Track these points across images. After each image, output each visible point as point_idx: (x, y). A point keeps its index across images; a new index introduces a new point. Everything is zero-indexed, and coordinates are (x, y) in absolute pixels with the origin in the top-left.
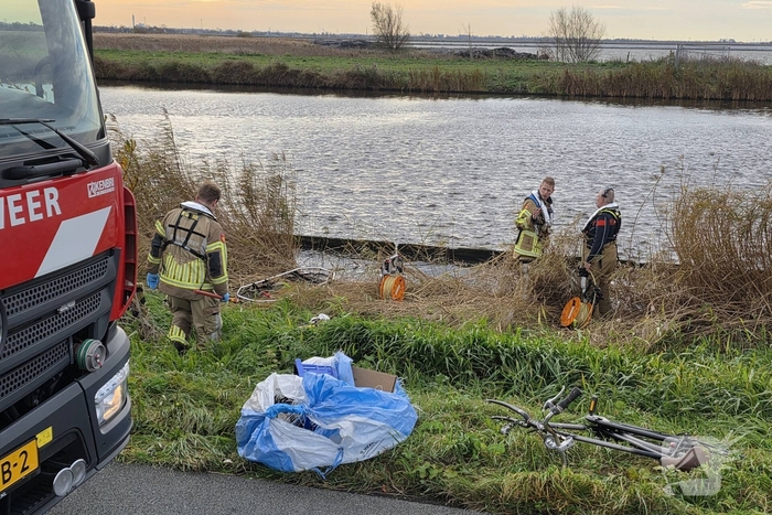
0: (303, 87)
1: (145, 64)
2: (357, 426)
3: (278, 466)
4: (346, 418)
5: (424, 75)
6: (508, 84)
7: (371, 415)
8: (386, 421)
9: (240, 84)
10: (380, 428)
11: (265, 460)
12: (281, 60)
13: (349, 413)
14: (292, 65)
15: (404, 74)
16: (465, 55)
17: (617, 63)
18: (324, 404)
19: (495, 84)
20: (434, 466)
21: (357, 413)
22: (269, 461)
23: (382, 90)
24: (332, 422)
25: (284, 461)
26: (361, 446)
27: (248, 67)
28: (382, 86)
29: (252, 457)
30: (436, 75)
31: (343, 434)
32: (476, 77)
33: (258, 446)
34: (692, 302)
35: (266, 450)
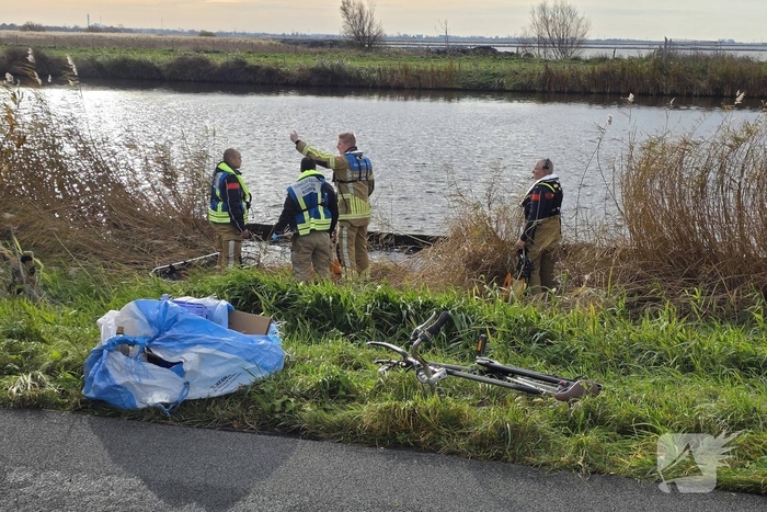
0: (263, 84)
1: (92, 60)
2: (203, 358)
3: (118, 403)
4: (193, 349)
5: (393, 72)
6: (483, 80)
7: (219, 346)
8: (240, 354)
9: (195, 81)
10: (232, 361)
11: (104, 397)
12: (239, 54)
13: (194, 344)
14: (252, 60)
15: (373, 71)
16: (441, 53)
17: (603, 59)
18: (168, 333)
19: (470, 80)
20: (292, 400)
21: (205, 344)
22: (109, 397)
23: (348, 87)
24: (177, 353)
25: (125, 397)
26: (212, 379)
27: (205, 62)
28: (348, 83)
29: (91, 395)
30: (406, 71)
31: (186, 367)
32: (450, 74)
33: (96, 382)
34: (639, 278)
35: (102, 385)
